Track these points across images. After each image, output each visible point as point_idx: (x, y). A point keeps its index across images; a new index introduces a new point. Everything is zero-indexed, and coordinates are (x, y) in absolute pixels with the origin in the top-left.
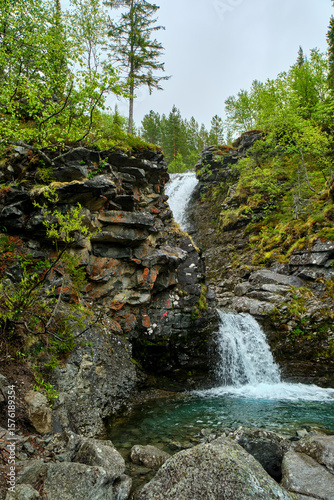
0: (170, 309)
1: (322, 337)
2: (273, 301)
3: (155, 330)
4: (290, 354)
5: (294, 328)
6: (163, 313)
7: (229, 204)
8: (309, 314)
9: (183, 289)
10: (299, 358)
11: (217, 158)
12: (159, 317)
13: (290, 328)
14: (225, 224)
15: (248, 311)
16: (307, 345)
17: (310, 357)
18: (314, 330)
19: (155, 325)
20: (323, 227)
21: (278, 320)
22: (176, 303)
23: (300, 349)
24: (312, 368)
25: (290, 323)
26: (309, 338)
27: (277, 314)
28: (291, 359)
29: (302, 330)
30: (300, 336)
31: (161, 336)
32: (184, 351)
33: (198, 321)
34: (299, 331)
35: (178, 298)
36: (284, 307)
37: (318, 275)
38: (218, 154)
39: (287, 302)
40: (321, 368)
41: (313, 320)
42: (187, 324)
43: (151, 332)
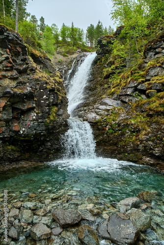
0: (32, 121)
1: (123, 134)
2: (101, 115)
3: (24, 131)
4: (106, 142)
5: (109, 129)
6: (28, 122)
7: (107, 65)
8: (117, 122)
9: (38, 110)
10: (111, 145)
11: (104, 42)
12: (26, 125)
13: (107, 129)
14: (105, 75)
15: (87, 120)
16: (115, 138)
17: (116, 144)
18: (119, 130)
19: (24, 129)
20: (135, 73)
21: (101, 125)
22: (34, 117)
23: (111, 140)
24: (115, 150)
25: (108, 127)
26: (116, 134)
27: (101, 122)
28: (106, 145)
29: (113, 130)
30: (112, 133)
31: (28, 135)
32: (48, 141)
33: (50, 127)
34: (111, 131)
35: (36, 115)
36: (105, 118)
37: (129, 100)
38: (105, 40)
39: (107, 115)
40: (120, 150)
41: (119, 125)
42: (44, 128)
43: (22, 132)
